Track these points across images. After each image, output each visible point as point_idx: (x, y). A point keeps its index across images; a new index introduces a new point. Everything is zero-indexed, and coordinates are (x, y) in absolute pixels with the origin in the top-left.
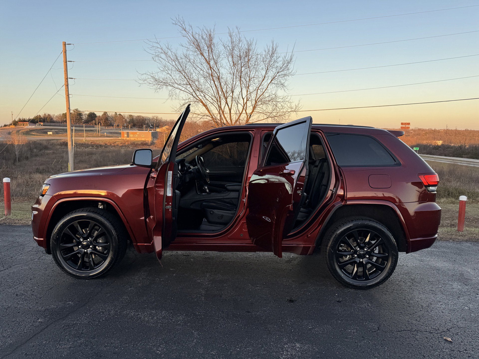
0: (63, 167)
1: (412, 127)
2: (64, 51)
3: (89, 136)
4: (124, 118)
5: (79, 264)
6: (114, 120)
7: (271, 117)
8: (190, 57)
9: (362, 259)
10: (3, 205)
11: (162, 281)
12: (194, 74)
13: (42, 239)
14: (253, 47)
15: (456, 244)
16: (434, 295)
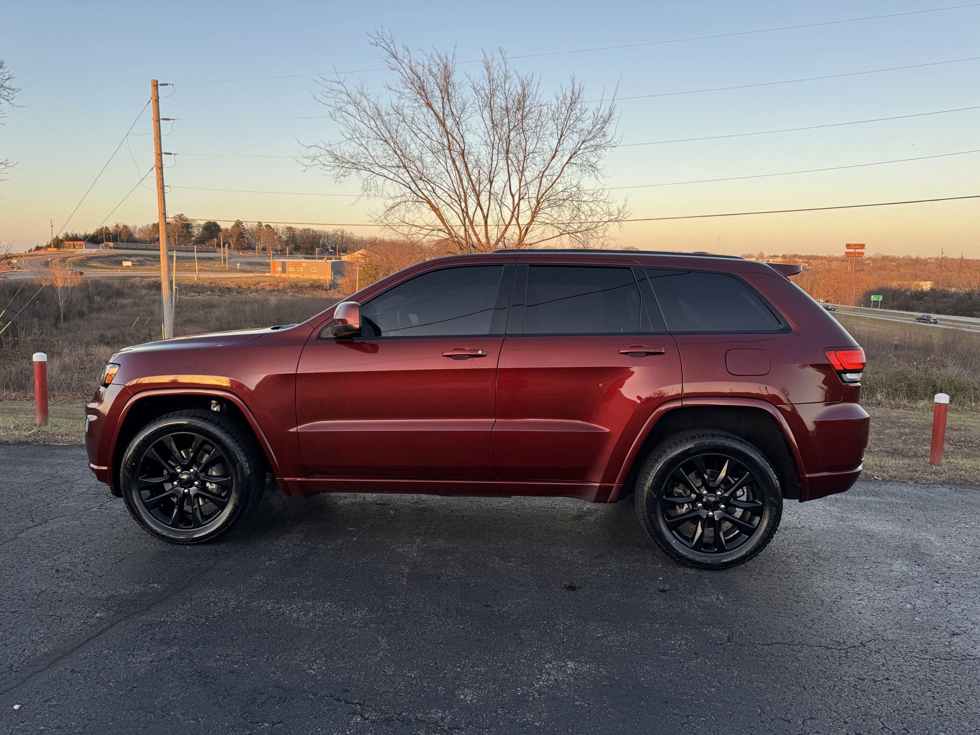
0: (153, 333)
1: (868, 253)
2: (153, 98)
3: (205, 271)
4: (276, 234)
5: (174, 516)
6: (257, 237)
7: (569, 233)
8: (406, 111)
9: (713, 511)
10: (34, 407)
11: (331, 549)
12: (413, 146)
13: (105, 468)
14: (532, 90)
15: (921, 488)
16: (851, 581)
